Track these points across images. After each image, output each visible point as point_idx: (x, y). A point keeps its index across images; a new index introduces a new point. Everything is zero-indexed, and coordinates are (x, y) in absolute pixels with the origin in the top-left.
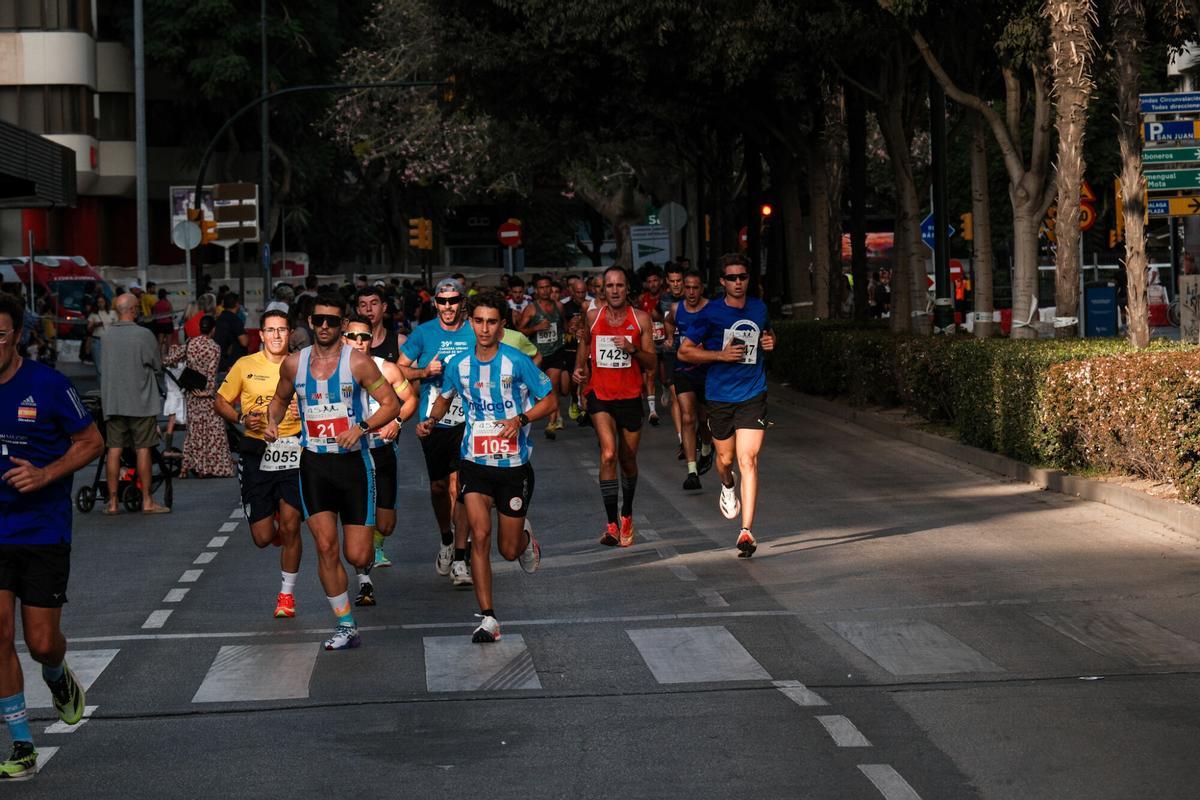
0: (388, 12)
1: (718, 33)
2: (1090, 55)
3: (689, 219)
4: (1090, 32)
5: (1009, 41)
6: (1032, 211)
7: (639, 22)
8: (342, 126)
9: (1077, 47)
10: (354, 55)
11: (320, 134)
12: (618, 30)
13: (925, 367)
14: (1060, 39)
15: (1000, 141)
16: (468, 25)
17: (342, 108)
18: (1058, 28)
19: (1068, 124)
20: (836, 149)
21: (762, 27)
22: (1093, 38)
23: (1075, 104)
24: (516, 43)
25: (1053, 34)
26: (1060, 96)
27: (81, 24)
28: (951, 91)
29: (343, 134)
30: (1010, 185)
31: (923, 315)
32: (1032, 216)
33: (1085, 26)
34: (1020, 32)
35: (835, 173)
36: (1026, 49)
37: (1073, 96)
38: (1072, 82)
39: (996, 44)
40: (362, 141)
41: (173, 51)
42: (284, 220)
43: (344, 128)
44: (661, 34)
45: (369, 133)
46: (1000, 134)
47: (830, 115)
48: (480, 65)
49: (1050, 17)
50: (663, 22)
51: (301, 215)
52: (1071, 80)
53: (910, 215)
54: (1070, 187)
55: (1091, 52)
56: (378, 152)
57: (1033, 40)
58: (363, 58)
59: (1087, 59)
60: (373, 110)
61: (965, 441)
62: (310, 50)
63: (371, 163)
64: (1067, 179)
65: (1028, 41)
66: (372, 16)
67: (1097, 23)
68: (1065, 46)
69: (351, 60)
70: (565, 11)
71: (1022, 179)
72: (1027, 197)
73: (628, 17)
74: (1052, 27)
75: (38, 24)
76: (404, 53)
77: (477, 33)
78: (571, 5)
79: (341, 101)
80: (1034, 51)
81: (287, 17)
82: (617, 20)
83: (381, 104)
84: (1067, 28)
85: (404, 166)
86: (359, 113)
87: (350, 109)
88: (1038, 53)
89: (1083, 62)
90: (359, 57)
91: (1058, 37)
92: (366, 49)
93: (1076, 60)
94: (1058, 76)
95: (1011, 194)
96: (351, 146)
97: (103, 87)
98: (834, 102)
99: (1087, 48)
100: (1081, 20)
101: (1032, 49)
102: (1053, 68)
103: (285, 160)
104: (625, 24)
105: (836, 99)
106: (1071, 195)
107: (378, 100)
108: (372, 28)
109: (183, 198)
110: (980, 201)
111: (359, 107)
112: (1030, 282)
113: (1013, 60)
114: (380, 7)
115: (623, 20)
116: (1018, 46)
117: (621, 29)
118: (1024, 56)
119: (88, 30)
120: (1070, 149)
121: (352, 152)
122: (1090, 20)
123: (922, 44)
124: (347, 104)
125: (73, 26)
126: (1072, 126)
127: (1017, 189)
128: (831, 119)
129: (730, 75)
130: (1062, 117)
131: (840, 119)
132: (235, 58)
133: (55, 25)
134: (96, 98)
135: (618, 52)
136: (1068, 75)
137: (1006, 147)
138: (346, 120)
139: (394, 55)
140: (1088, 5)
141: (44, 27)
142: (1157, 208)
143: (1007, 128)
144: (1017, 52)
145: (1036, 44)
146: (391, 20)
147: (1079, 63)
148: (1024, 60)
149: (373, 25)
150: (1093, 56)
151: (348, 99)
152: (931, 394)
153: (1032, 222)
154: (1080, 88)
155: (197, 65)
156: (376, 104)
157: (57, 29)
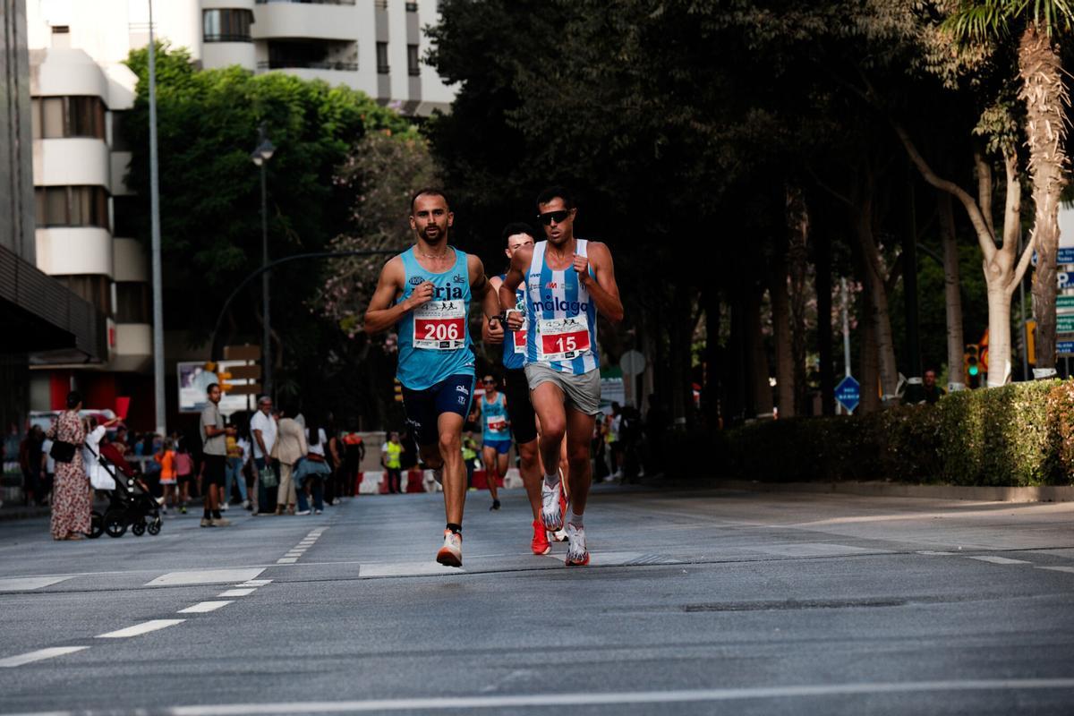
0: (370, 203)
1: (709, 144)
2: (1063, 133)
3: (647, 365)
4: (1063, 112)
5: (985, 127)
6: (1005, 284)
7: (635, 140)
8: (331, 303)
9: (1052, 125)
10: (340, 241)
11: (312, 311)
12: (616, 147)
13: (907, 429)
14: (1036, 118)
15: (974, 223)
16: (469, 167)
17: (331, 288)
18: (1034, 108)
19: (1044, 194)
20: (799, 269)
21: (749, 137)
22: (1066, 117)
23: (1051, 177)
24: (513, 182)
25: (1030, 114)
26: (1036, 170)
27: (101, 220)
28: (930, 178)
29: (331, 311)
30: (985, 262)
31: (893, 399)
32: (1005, 289)
33: (1059, 106)
34: (995, 119)
35: (799, 291)
36: (1001, 134)
37: (1048, 169)
38: (1047, 157)
39: (975, 130)
40: (348, 317)
41: (180, 245)
42: (277, 392)
43: (332, 306)
44: (657, 149)
45: (354, 309)
46: (974, 215)
47: (794, 239)
48: (480, 201)
49: (1027, 98)
50: (659, 138)
51: (291, 388)
52: (1046, 155)
53: (880, 310)
54: (1047, 251)
55: (1064, 129)
56: (362, 326)
57: (1007, 126)
58: (349, 244)
59: (1061, 136)
60: (357, 289)
61: (955, 483)
62: (299, 243)
63: (357, 335)
64: (1044, 245)
65: (1003, 127)
66: (355, 206)
67: (1069, 103)
68: (1041, 124)
69: (338, 246)
70: (569, 131)
71: (995, 256)
72: (1000, 272)
73: (625, 137)
74: (1029, 108)
75: (63, 221)
76: (384, 239)
77: (477, 174)
78: (575, 125)
79: (330, 281)
80: (1008, 135)
81: (279, 214)
82: (616, 139)
83: (364, 284)
84: (1043, 108)
85: (384, 338)
86: (345, 291)
87: (337, 289)
88: (1011, 138)
89: (1057, 139)
90: (345, 243)
91: (1034, 116)
92: (351, 236)
93: (1051, 137)
94: (1035, 152)
95: (985, 270)
96: (338, 321)
97: (120, 277)
98: (797, 228)
99: (1061, 126)
100: (1054, 101)
101: (1006, 134)
102: (1030, 144)
103: (278, 340)
104: (623, 142)
105: (798, 224)
106: (1048, 259)
107: (361, 281)
108: (355, 218)
109: (189, 373)
110: (951, 283)
111: (345, 286)
112: (1004, 349)
113: (989, 145)
114: (363, 199)
115: (620, 138)
116: (994, 131)
117: (619, 147)
118: (999, 142)
119: (106, 226)
120: (1047, 216)
121: (339, 326)
122: (1063, 101)
123: (903, 136)
124: (335, 285)
125: (94, 222)
126: (1048, 196)
127: (991, 265)
128: (794, 243)
129: (703, 205)
130: (1038, 189)
131: (803, 242)
132: (234, 250)
133: (78, 222)
134: (113, 287)
135: (603, 189)
136: (1044, 151)
137: (980, 228)
138: (334, 298)
139: (375, 241)
140: (1061, 87)
141: (68, 224)
142: (1064, 349)
143: (980, 210)
144: (992, 138)
145: (1010, 129)
146: (373, 210)
147: (1054, 140)
148: (999, 145)
149: (356, 215)
150: (1065, 133)
151: (336, 279)
152: (913, 454)
153: (1004, 294)
154: (1054, 162)
155: (201, 256)
156: (360, 285)
157: (81, 225)
